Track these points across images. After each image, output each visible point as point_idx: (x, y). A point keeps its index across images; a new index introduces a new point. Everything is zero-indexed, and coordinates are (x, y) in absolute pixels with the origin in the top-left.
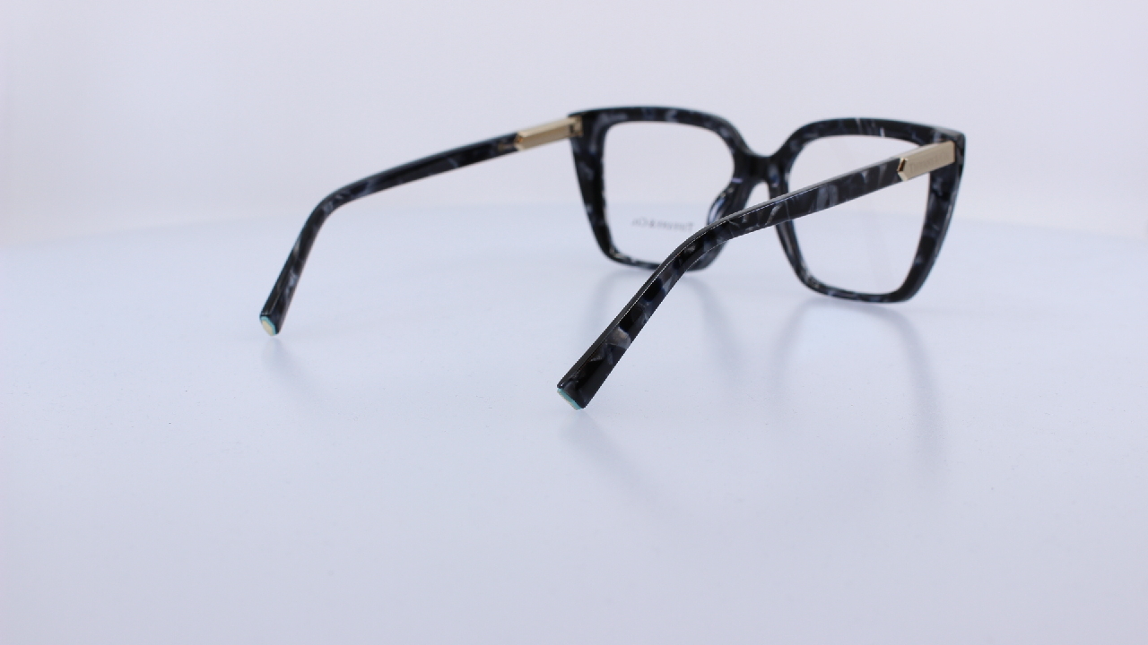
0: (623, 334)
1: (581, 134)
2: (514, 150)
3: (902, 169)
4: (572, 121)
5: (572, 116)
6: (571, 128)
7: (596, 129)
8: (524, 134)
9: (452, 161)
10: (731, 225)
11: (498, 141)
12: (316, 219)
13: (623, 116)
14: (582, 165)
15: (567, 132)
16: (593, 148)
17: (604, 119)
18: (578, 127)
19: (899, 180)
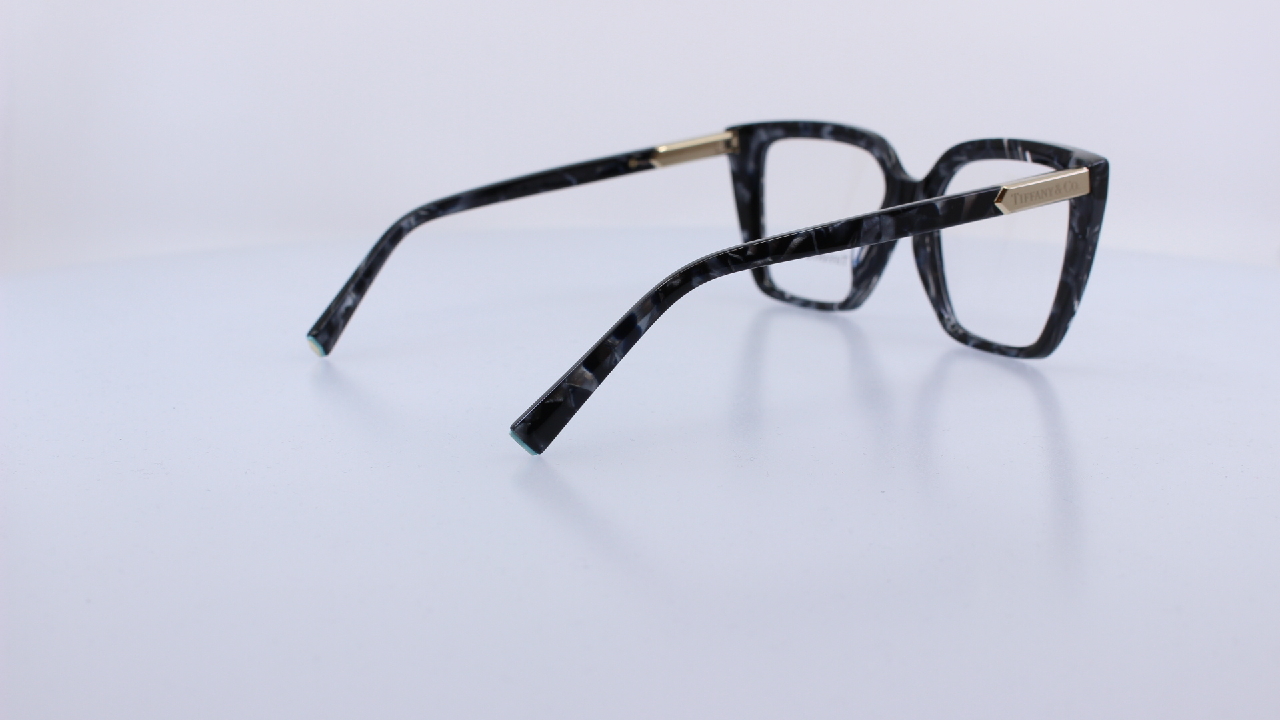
0: (588, 374)
1: (738, 152)
2: (650, 167)
3: (1000, 199)
4: (728, 136)
5: (731, 129)
6: (728, 143)
7: (754, 145)
8: (662, 149)
9: (569, 177)
10: (731, 257)
11: (629, 157)
12: (394, 236)
13: (779, 132)
14: (740, 185)
15: (721, 147)
16: (751, 166)
17: (763, 135)
18: (735, 142)
19: (998, 213)
